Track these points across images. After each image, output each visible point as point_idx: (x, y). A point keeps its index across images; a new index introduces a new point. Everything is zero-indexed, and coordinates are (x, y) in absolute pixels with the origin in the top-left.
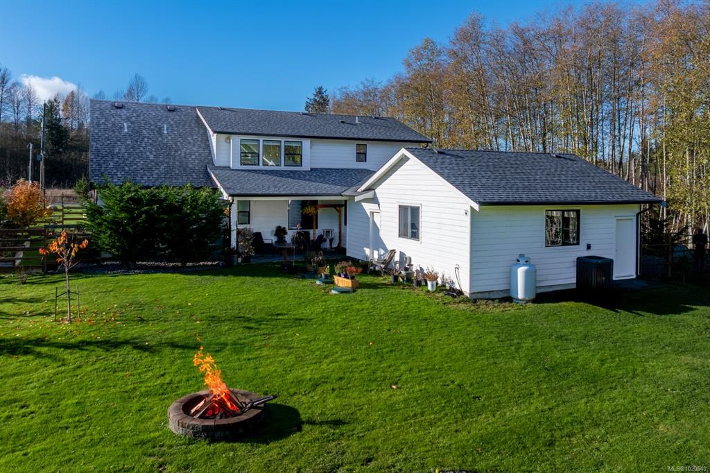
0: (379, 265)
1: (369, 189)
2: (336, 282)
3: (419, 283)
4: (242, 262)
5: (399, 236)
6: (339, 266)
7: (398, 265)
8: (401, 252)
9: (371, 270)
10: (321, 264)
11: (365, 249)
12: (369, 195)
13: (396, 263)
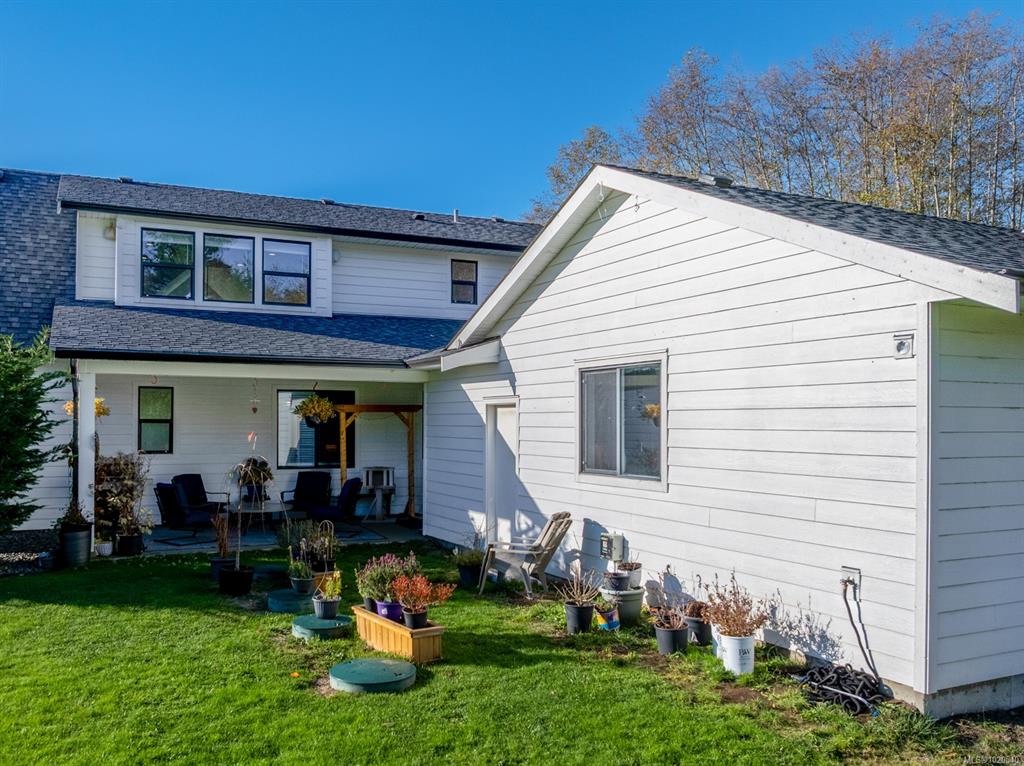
0: (515, 563)
1: (481, 339)
2: (361, 630)
3: (677, 641)
4: (114, 553)
5: (582, 470)
6: (372, 571)
7: (577, 563)
8: (587, 521)
9: (490, 578)
10: (319, 564)
11: (472, 514)
12: (483, 354)
13: (570, 556)
